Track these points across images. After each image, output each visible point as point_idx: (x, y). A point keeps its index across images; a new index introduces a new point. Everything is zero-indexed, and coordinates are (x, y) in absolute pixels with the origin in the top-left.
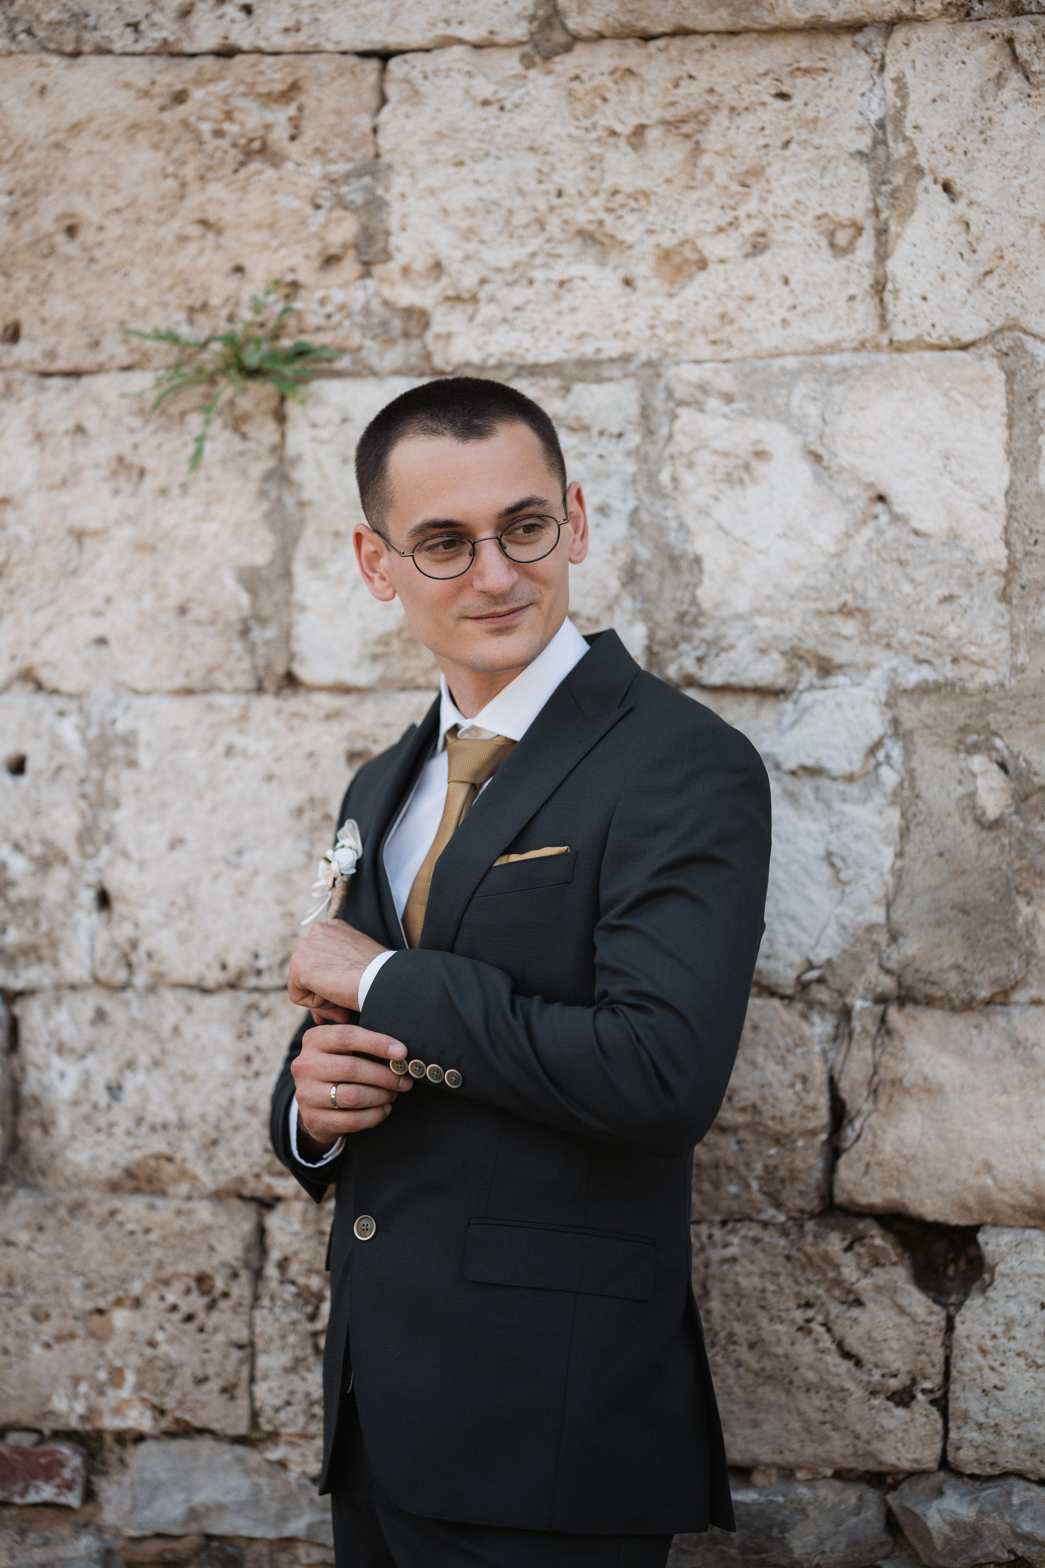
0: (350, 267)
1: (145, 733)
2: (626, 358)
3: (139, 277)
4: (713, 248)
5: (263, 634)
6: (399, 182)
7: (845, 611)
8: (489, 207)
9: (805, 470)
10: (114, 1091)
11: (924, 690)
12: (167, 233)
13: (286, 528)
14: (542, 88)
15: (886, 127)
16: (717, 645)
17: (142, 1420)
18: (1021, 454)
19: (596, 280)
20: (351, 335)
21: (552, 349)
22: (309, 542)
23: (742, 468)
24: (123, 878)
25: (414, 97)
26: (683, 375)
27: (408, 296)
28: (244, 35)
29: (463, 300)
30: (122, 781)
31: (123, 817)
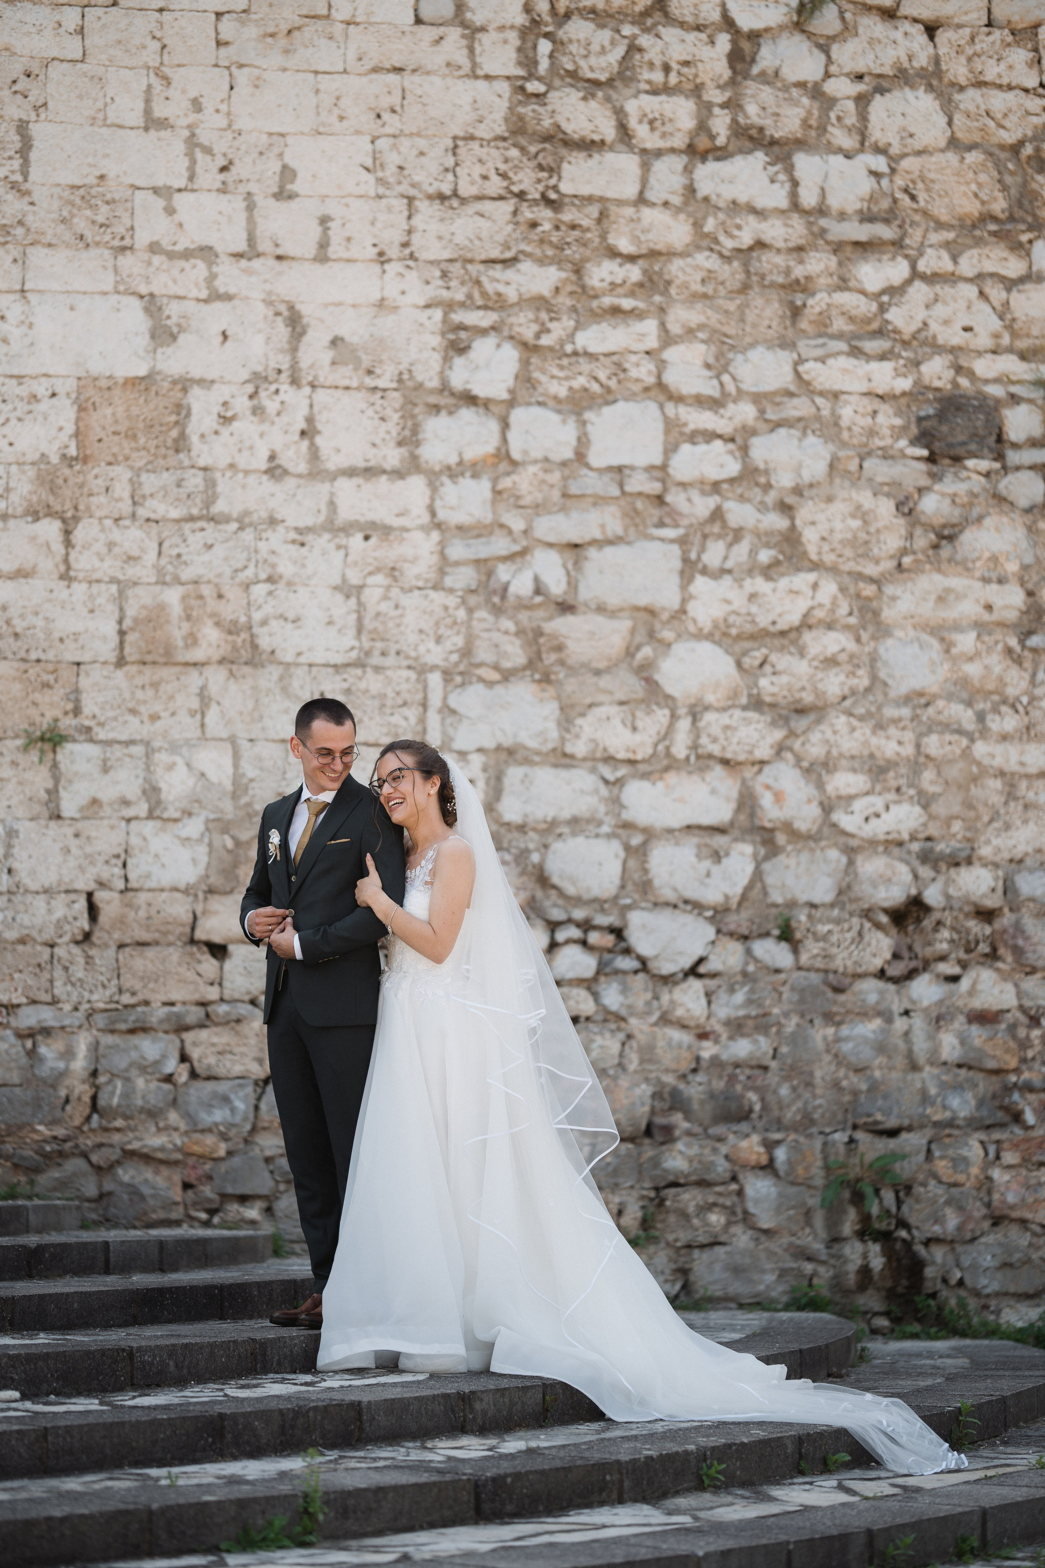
0: (71, 715)
1: (21, 829)
2: (141, 741)
3: (17, 716)
4: (163, 714)
5: (52, 805)
6: (84, 696)
7: (196, 801)
8: (106, 702)
9: (185, 768)
10: (14, 919)
11: (214, 820)
12: (24, 704)
13: (57, 779)
14: (120, 674)
15: (203, 688)
16: (165, 809)
17: (24, 1000)
18: (236, 766)
19: (134, 721)
20: (72, 732)
21: (124, 737)
22: (63, 782)
23: (171, 767)
24: (16, 865)
25: (87, 674)
26: (156, 744)
27: (87, 723)
28: (43, 657)
29: (101, 725)
30: (15, 841)
31: (15, 851)
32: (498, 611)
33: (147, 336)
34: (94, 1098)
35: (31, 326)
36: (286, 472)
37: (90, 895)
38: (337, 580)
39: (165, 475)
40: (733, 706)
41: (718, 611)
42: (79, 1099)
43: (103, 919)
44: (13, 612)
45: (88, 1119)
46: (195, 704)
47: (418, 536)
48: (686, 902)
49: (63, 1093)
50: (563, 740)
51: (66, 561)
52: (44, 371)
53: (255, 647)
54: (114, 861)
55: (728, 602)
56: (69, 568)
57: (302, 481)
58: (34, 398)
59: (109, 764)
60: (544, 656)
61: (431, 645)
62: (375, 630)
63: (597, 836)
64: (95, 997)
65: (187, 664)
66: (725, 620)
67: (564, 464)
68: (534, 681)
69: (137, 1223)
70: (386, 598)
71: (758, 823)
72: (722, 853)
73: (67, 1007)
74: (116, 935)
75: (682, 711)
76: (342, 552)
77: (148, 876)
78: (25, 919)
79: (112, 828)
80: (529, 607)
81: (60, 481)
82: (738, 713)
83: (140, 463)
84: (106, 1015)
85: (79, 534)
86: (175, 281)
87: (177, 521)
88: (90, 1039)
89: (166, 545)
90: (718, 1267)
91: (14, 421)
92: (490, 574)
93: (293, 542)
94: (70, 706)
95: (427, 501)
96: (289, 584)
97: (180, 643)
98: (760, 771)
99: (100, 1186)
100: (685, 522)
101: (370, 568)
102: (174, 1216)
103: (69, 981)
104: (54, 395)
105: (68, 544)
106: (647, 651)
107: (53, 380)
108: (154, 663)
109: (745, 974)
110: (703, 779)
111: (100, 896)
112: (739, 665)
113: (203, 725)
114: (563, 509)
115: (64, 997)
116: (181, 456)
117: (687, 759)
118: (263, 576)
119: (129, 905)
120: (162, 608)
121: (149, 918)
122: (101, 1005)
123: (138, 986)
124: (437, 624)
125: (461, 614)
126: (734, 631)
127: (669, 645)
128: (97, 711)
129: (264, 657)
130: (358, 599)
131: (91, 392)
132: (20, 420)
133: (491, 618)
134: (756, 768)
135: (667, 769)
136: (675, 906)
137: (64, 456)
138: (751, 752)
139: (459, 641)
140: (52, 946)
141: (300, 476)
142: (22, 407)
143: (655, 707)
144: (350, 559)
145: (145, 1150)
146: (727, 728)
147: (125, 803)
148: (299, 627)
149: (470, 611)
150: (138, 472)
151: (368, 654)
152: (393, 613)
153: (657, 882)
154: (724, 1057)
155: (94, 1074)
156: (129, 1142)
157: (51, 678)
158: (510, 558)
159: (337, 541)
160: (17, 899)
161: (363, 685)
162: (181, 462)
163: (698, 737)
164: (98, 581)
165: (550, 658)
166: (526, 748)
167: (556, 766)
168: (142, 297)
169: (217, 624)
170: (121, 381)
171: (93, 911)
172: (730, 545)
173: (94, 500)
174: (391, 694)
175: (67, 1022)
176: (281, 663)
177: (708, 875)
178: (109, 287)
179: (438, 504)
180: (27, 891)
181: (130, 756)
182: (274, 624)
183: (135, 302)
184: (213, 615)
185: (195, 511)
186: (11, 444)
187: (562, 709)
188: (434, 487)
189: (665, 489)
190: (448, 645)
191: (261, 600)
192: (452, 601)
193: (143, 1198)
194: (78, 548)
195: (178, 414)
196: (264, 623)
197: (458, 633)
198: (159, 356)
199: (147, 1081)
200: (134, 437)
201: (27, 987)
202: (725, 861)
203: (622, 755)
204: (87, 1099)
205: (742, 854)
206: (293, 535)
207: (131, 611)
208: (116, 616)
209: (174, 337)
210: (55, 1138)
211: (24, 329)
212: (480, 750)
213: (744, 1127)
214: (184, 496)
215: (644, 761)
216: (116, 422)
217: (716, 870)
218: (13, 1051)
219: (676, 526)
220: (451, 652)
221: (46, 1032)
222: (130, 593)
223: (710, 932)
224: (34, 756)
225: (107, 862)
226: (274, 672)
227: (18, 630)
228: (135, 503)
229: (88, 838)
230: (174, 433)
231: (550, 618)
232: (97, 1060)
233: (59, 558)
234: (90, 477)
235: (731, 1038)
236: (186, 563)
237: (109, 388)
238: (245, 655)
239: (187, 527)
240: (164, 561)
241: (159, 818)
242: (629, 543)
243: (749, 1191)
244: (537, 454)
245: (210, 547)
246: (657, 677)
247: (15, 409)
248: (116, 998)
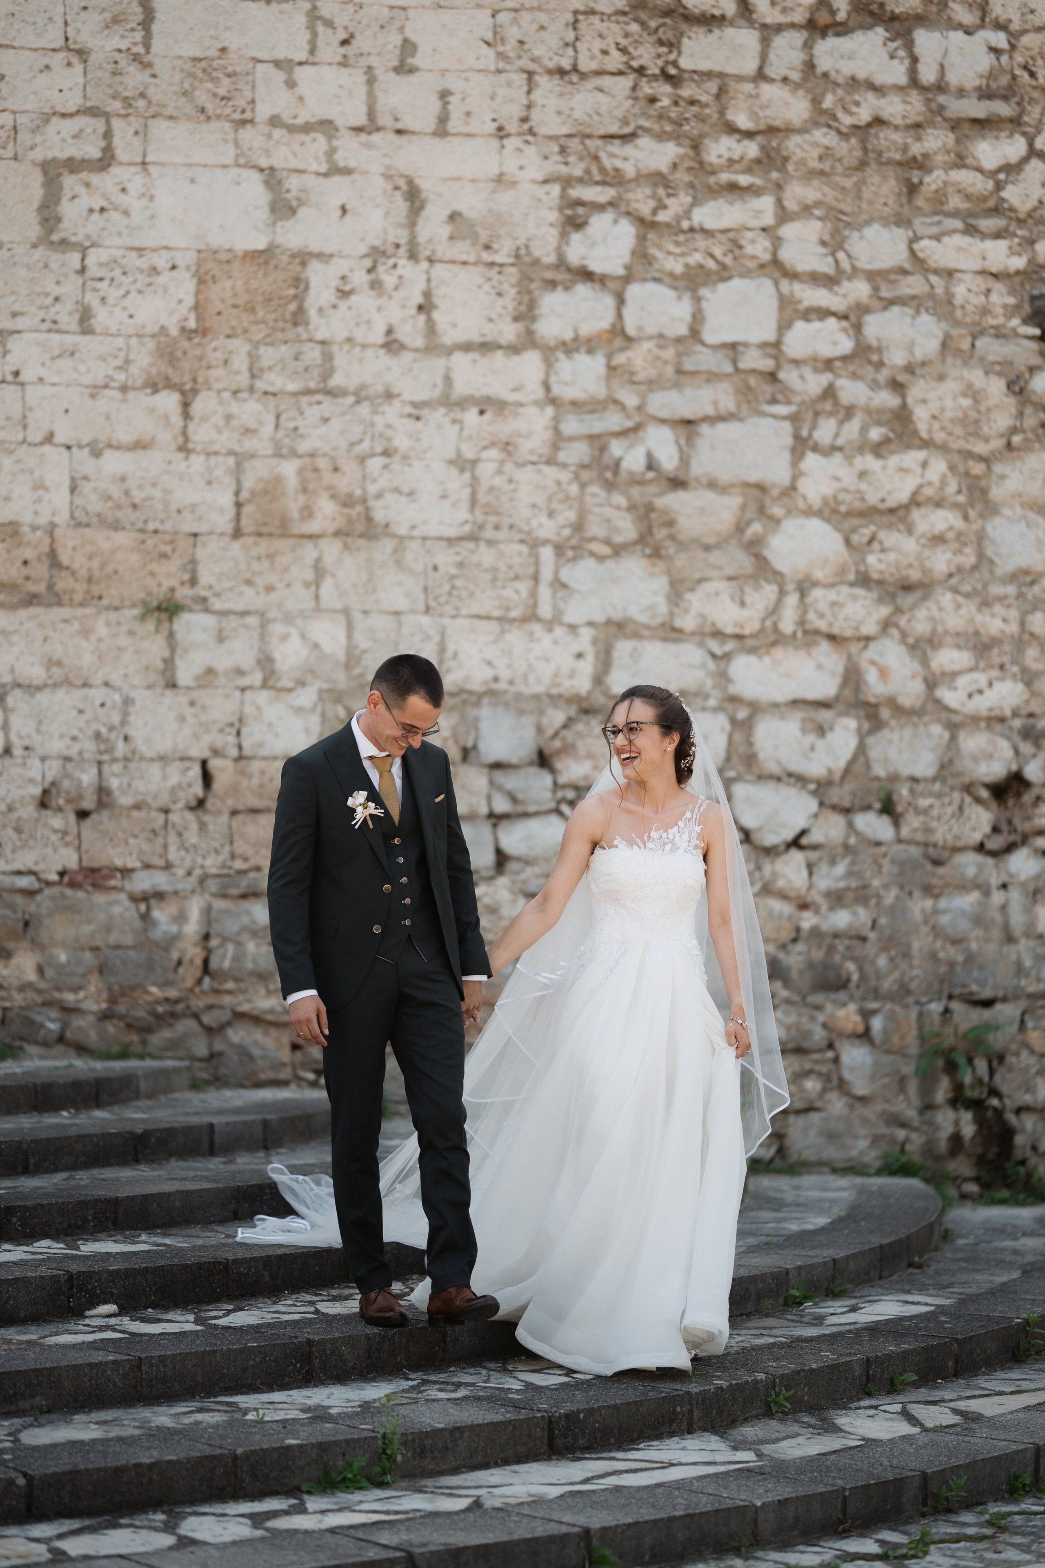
1: (137, 697)
2: (257, 611)
3: (134, 585)
5: (168, 674)
6: (200, 567)
7: (310, 671)
8: (222, 573)
9: (299, 639)
11: (327, 690)
12: (142, 574)
13: (173, 648)
14: (236, 545)
15: (318, 560)
16: (279, 679)
17: (138, 864)
18: (349, 636)
19: (249, 592)
20: (188, 602)
21: (239, 608)
22: (179, 652)
23: (285, 638)
24: (132, 733)
25: (204, 545)
26: (271, 615)
27: (204, 593)
28: (160, 527)
29: (217, 595)
30: (131, 709)
31: (132, 718)
32: (610, 486)
33: (267, 210)
34: (206, 962)
35: (152, 198)
36: (403, 347)
37: (204, 763)
38: (451, 454)
39: (283, 348)
40: (842, 583)
41: (827, 489)
42: (191, 962)
43: (218, 785)
44: (131, 483)
45: (199, 981)
46: (310, 575)
47: (533, 411)
48: (790, 775)
49: (175, 955)
50: (672, 614)
51: (184, 432)
52: (164, 244)
53: (369, 519)
54: (228, 730)
55: (837, 479)
56: (187, 440)
57: (418, 356)
58: (154, 270)
59: (224, 634)
60: (655, 531)
61: (543, 519)
62: (488, 505)
63: (704, 709)
64: (208, 862)
65: (302, 536)
66: (835, 497)
67: (679, 340)
68: (645, 556)
69: (246, 1083)
70: (500, 472)
71: (862, 697)
72: (826, 727)
73: (180, 872)
74: (230, 803)
75: (790, 587)
76: (457, 427)
77: (261, 745)
78: (139, 785)
79: (227, 696)
80: (642, 483)
81: (179, 354)
82: (845, 590)
83: (258, 337)
84: (218, 880)
85: (198, 406)
86: (295, 155)
87: (295, 394)
88: (203, 904)
89: (283, 418)
90: (813, 1132)
91: (133, 294)
92: (603, 449)
93: (409, 416)
94: (187, 577)
95: (542, 376)
96: (405, 457)
97: (296, 515)
98: (866, 647)
99: (210, 1046)
100: (796, 399)
101: (485, 443)
102: (283, 1075)
103: (183, 846)
104: (174, 268)
105: (186, 416)
106: (756, 528)
107: (173, 253)
108: (270, 535)
109: (846, 846)
110: (810, 655)
111: (215, 764)
112: (847, 542)
113: (317, 597)
114: (677, 386)
115: (177, 862)
116: (300, 329)
117: (794, 634)
118: (379, 449)
119: (243, 773)
120: (278, 481)
121: (262, 786)
122: (214, 871)
123: (250, 852)
124: (550, 499)
125: (574, 489)
126: (843, 508)
127: (778, 522)
128: (212, 581)
129: (379, 529)
130: (473, 473)
131: (210, 265)
132: (140, 292)
133: (602, 493)
134: (862, 644)
135: (774, 644)
136: (779, 779)
137: (183, 329)
138: (857, 629)
139: (571, 516)
140: (167, 811)
141: (416, 350)
142: (142, 279)
143: (763, 583)
144: (466, 433)
145: (255, 1013)
146: (833, 604)
147: (240, 672)
148: (413, 501)
149: (583, 486)
150: (256, 345)
151: (481, 527)
152: (507, 487)
153: (761, 756)
154: (824, 927)
155: (206, 937)
156: (240, 1004)
157: (168, 549)
158: (623, 433)
159: (452, 415)
160: (133, 765)
161: (475, 558)
162: (298, 336)
163: (805, 612)
164: (216, 453)
165: (660, 534)
166: (635, 622)
167: (665, 640)
168: (262, 170)
169: (333, 497)
170: (240, 254)
171: (207, 778)
172: (841, 423)
173: (213, 373)
174: (503, 567)
175: (180, 886)
176: (394, 536)
177: (812, 748)
178: (229, 160)
179: (553, 379)
180: (142, 758)
181: (246, 626)
182: (389, 498)
183: (255, 177)
184: (329, 488)
185: (312, 385)
186: (131, 316)
187: (672, 584)
188: (549, 363)
189: (778, 366)
190: (561, 519)
191: (376, 474)
192: (565, 476)
193: (251, 1058)
194: (196, 420)
195: (297, 287)
196: (379, 496)
197: (571, 508)
198: (278, 229)
199: (258, 945)
200: (253, 310)
201: (141, 852)
202: (829, 736)
203: (729, 630)
204: (199, 962)
205: (846, 728)
206: (409, 409)
207: (249, 483)
208: (233, 487)
209: (293, 211)
210: (167, 1000)
211: (145, 201)
212: (591, 624)
213: (842, 996)
214: (301, 369)
215: (752, 636)
216: (235, 295)
217: (820, 744)
218: (127, 914)
219: (788, 402)
220: (563, 527)
221: (160, 896)
222: (247, 465)
223: (813, 805)
224: (151, 625)
225: (221, 731)
226: (387, 545)
227: (137, 501)
228: (253, 376)
229: (204, 707)
230: (293, 307)
231: (661, 494)
232: (209, 923)
233: (177, 430)
234: (209, 349)
235: (831, 909)
236: (302, 436)
237: (228, 262)
238: (360, 527)
239: (304, 400)
240: (280, 434)
241: (272, 688)
242: (741, 420)
243: (845, 1059)
244: (651, 330)
245: (326, 420)
246: (767, 553)
247: (135, 282)
248: (229, 863)
